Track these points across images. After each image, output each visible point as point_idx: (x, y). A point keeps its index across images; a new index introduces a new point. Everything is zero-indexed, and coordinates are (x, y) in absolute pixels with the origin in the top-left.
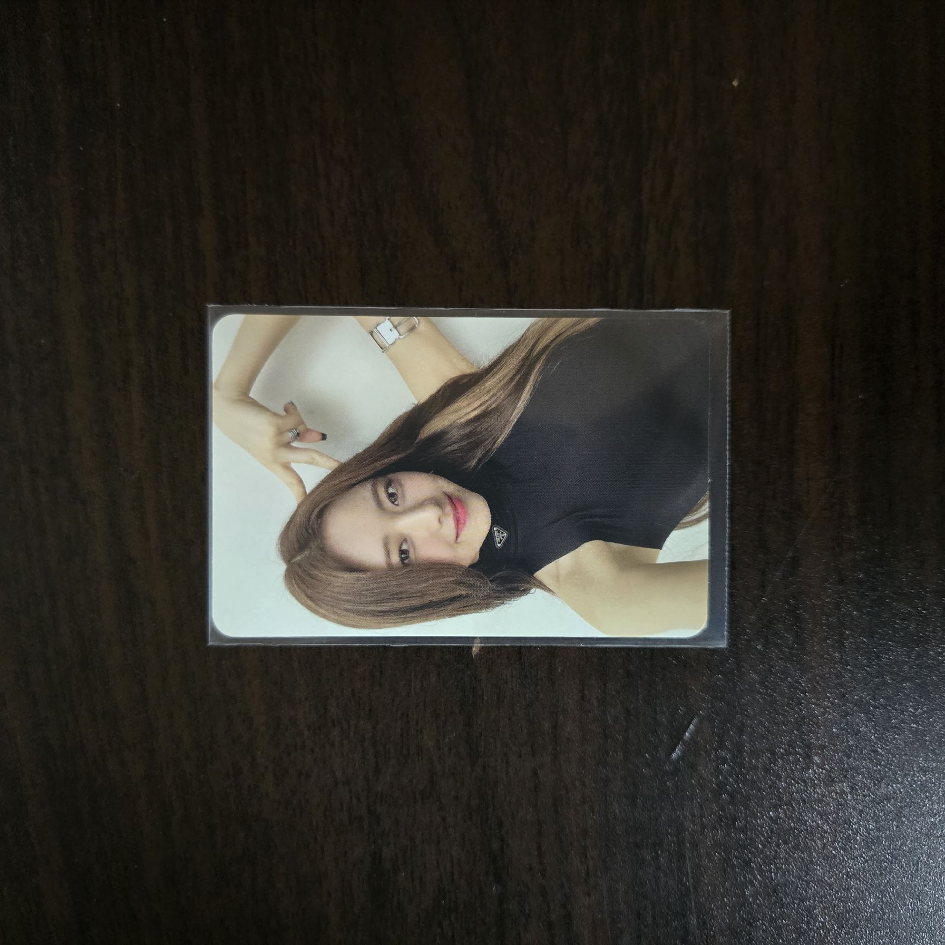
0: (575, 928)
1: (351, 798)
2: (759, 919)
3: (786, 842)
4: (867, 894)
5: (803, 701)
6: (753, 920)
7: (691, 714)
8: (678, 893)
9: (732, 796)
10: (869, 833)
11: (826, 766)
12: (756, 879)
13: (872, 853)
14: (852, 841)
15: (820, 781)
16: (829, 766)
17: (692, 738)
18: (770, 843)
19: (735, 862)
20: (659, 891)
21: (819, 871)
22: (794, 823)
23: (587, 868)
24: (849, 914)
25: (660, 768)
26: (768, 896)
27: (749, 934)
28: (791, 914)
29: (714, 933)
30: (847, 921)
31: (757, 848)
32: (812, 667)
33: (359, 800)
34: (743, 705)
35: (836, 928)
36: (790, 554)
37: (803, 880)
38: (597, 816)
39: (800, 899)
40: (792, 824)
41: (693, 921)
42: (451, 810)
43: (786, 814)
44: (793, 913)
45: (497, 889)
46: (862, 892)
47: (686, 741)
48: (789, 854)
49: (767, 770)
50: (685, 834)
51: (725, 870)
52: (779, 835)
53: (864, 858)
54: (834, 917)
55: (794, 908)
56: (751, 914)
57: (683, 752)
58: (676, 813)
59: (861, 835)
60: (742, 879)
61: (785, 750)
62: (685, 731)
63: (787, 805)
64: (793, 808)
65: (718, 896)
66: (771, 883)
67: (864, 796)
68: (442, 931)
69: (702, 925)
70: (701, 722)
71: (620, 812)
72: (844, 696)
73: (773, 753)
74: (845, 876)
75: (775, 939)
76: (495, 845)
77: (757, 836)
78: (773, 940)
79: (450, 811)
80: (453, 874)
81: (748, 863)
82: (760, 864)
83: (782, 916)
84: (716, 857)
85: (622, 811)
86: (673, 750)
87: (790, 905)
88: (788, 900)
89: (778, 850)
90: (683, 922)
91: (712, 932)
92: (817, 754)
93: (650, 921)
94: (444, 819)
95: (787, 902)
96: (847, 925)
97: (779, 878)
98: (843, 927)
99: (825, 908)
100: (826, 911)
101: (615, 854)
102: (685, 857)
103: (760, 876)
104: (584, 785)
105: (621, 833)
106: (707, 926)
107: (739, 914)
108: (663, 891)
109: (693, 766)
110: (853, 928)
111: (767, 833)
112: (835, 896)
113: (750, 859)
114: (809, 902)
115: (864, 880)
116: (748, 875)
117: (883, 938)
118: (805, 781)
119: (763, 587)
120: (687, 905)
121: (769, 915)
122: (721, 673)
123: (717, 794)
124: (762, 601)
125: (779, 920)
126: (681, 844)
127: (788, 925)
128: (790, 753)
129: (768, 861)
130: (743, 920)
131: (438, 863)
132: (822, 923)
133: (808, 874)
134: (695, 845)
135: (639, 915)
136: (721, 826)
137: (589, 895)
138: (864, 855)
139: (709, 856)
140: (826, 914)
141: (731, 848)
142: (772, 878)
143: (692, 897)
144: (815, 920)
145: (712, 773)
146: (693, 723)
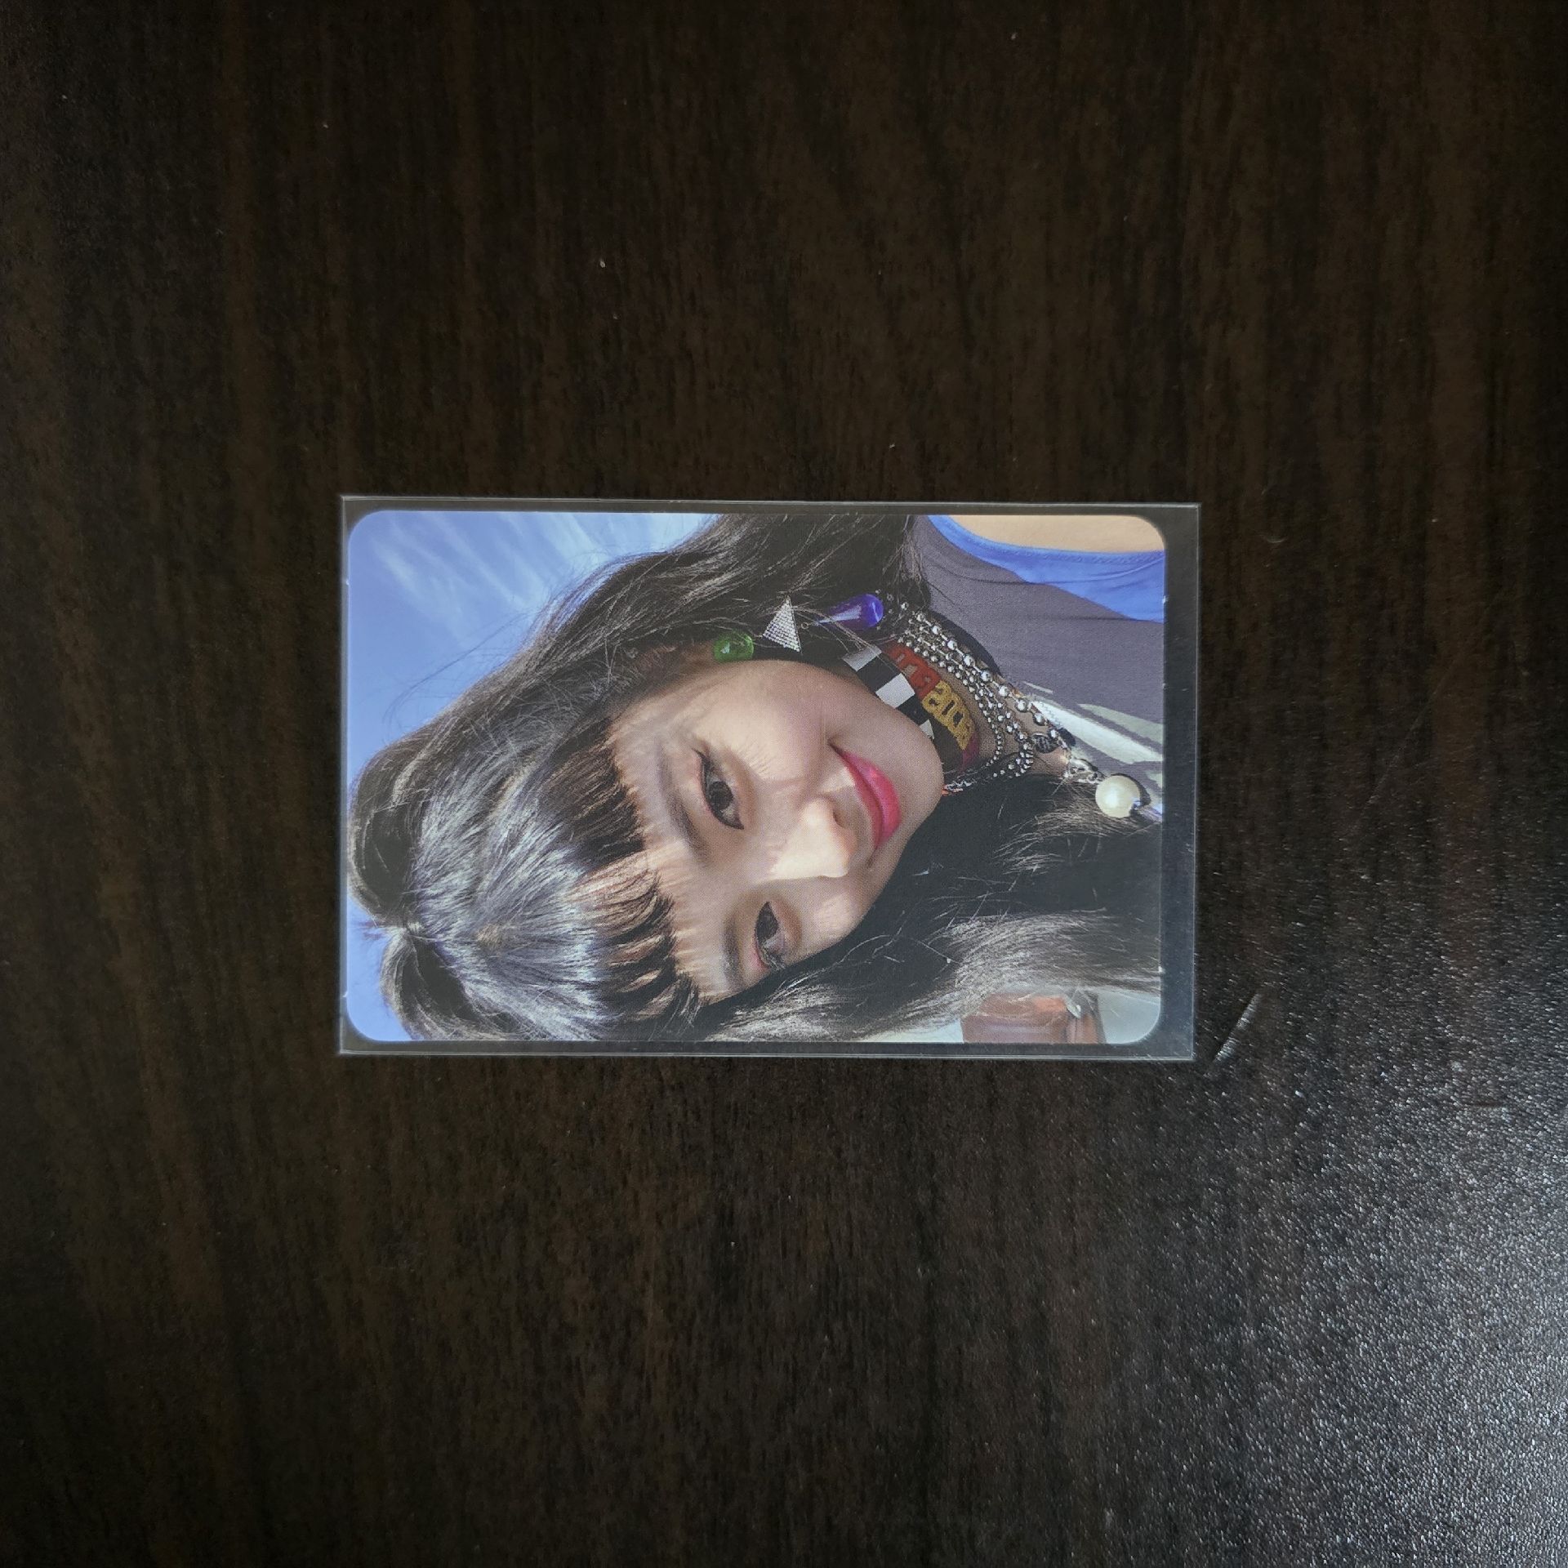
0: (1051, 1340)
1: (685, 1115)
2: (1358, 1332)
3: (1403, 1204)
4: (1538, 1294)
5: (1435, 969)
6: (1347, 1333)
7: (1250, 986)
8: (1224, 1285)
9: (1316, 1124)
10: (1543, 1193)
11: (1473, 1078)
12: (1354, 1264)
13: (1548, 1224)
14: (1514, 1205)
15: (1463, 1103)
16: (1478, 1079)
17: (1249, 1026)
18: (1377, 1205)
19: (1320, 1235)
20: (1193, 1281)
21: (1459, 1252)
22: (1418, 1173)
23: (1074, 1241)
24: (1508, 1327)
25: (1198, 1075)
26: (1373, 1294)
27: (1340, 1356)
28: (1410, 1325)
29: (1283, 1353)
30: (1504, 1337)
31: (1356, 1213)
32: (1451, 913)
33: (698, 1118)
34: (1336, 974)
35: (1485, 1350)
36: (1417, 724)
37: (1432, 1269)
38: (1092, 1153)
39: (1426, 1300)
40: (1415, 1175)
41: (1249, 1333)
42: (851, 1138)
43: (1405, 1158)
44: (1415, 1322)
45: (924, 1272)
46: (1531, 1291)
47: (1241, 1032)
48: (1410, 1225)
49: (1375, 1082)
50: (1236, 1186)
51: (1302, 1249)
52: (1393, 1192)
53: (1534, 1234)
54: (1483, 1331)
55: (1416, 1316)
56: (1345, 1324)
57: (1236, 1048)
58: (1223, 1152)
59: (1529, 1196)
60: (1331, 1264)
61: (1405, 1048)
62: (1240, 1015)
63: (1406, 1143)
64: (1418, 1146)
65: (1290, 1292)
66: (1378, 1271)
67: (1537, 1130)
68: (831, 1338)
69: (1265, 1341)
70: (1264, 1001)
71: (1130, 1148)
72: (1503, 962)
73: (1385, 1053)
74: (1501, 1263)
75: (1384, 1366)
76: (923, 1198)
77: (1358, 1192)
78: (1380, 1367)
79: (848, 1139)
80: (851, 1246)
81: (1341, 1238)
82: (1360, 1240)
83: (1396, 1328)
84: (1289, 1225)
85: (1133, 1146)
86: (1220, 1045)
87: (1409, 1310)
88: (1407, 1301)
89: (1391, 1218)
90: (1231, 1333)
91: (1279, 1353)
92: (1457, 1058)
93: (1176, 1330)
94: (839, 1152)
95: (1405, 1303)
96: (1503, 1346)
97: (1392, 1263)
98: (1498, 1349)
99: (1468, 1316)
100: (1470, 1320)
101: (1121, 1218)
102: (1236, 1226)
103: (1360, 1259)
104: (1071, 1102)
105: (1130, 1182)
106: (1272, 1342)
107: (1326, 1323)
108: (1199, 1281)
109: (1250, 1073)
110: (1514, 1352)
111: (1373, 1187)
112: (1485, 1296)
113: (1345, 1232)
114: (1442, 1305)
115: (1534, 1271)
116: (1341, 1257)
117: (1563, 1369)
118: (1436, 1103)
119: (1371, 777)
120: (1238, 1304)
121: (1375, 1326)
122: (1301, 919)
123: (1291, 1121)
124: (1370, 801)
125: (1392, 1335)
126: (1229, 1202)
127: (1405, 1343)
128: (1413, 1056)
129: (1375, 1235)
130: (1332, 1332)
131: (826, 1225)
132: (1463, 1341)
133: (1441, 1258)
134: (1253, 1208)
135: (1158, 1322)
136: (1297, 1175)
137: (1076, 1285)
138: (1533, 1228)
139: (1276, 1223)
140: (1468, 1326)
141: (1312, 1211)
142: (1380, 1264)
143: (1248, 1292)
144: (1451, 1336)
145: (1283, 1086)
146: (1252, 1002)
